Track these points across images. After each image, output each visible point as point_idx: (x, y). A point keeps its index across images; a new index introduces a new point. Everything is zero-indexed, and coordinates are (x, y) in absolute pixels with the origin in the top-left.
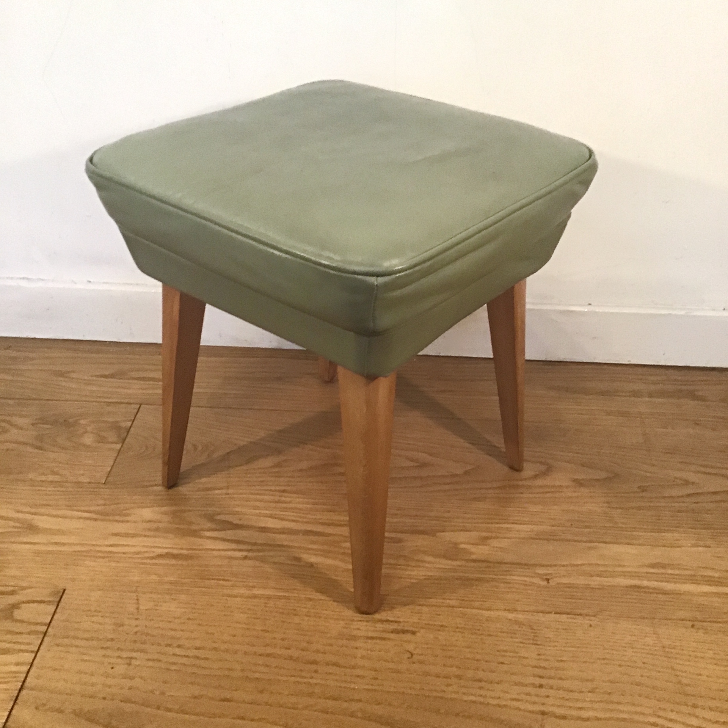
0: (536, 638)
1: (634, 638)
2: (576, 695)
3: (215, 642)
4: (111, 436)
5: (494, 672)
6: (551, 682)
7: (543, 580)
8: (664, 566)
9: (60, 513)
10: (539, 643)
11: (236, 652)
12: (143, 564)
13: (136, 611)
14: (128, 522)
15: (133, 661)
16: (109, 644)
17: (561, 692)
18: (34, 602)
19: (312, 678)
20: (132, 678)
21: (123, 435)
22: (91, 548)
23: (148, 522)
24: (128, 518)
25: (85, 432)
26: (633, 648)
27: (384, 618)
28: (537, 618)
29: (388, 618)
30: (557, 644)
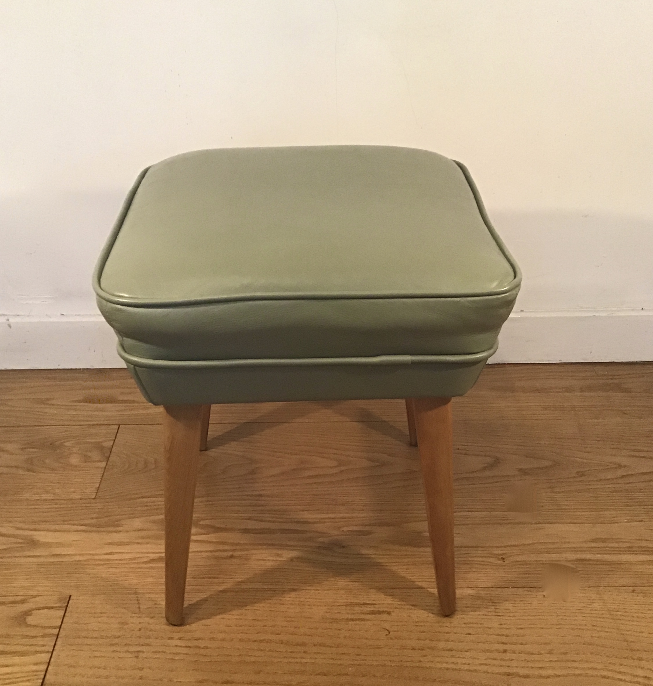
0: (497, 610)
1: (582, 605)
2: (537, 657)
3: (212, 633)
4: (95, 455)
5: (463, 642)
6: (514, 647)
7: (499, 559)
8: (604, 540)
9: (57, 527)
10: (499, 614)
11: (232, 640)
12: (139, 568)
13: (138, 610)
14: (120, 531)
15: (141, 655)
16: (116, 641)
17: (522, 655)
18: (43, 608)
19: (302, 658)
20: (141, 669)
21: (107, 455)
22: (90, 557)
23: (139, 530)
24: (120, 529)
25: (71, 454)
26: (582, 613)
27: (362, 602)
28: (497, 593)
29: (365, 602)
30: (516, 614)
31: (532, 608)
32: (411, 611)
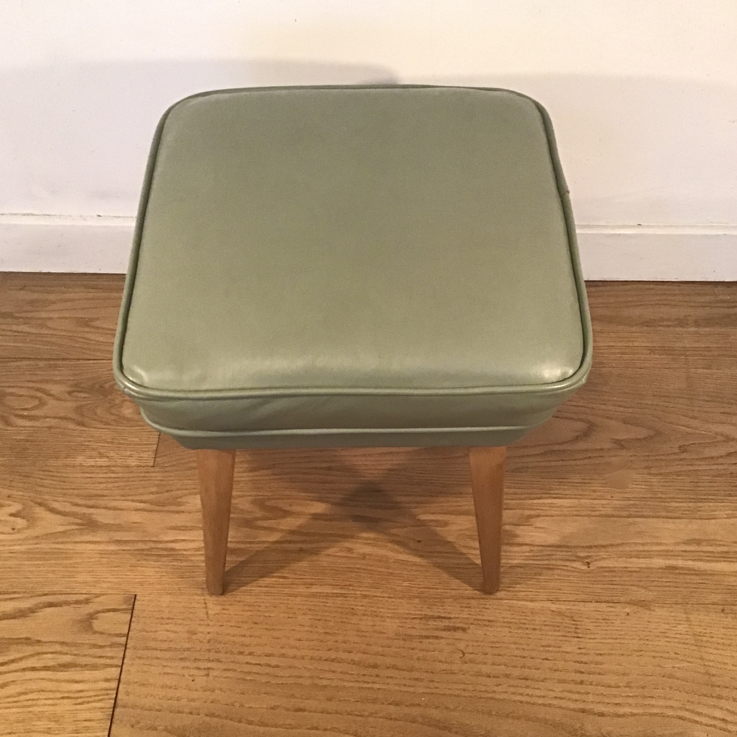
0: (577, 631)
2: (614, 691)
3: (282, 648)
5: (538, 669)
6: (591, 677)
7: (583, 564)
8: (698, 542)
9: (116, 504)
10: (579, 635)
11: (303, 658)
13: (205, 616)
14: (183, 512)
15: (211, 672)
17: (599, 688)
18: (109, 611)
19: (374, 682)
20: (213, 691)
22: (153, 545)
24: (182, 508)
25: (124, 401)
27: (437, 615)
28: (578, 608)
29: (440, 614)
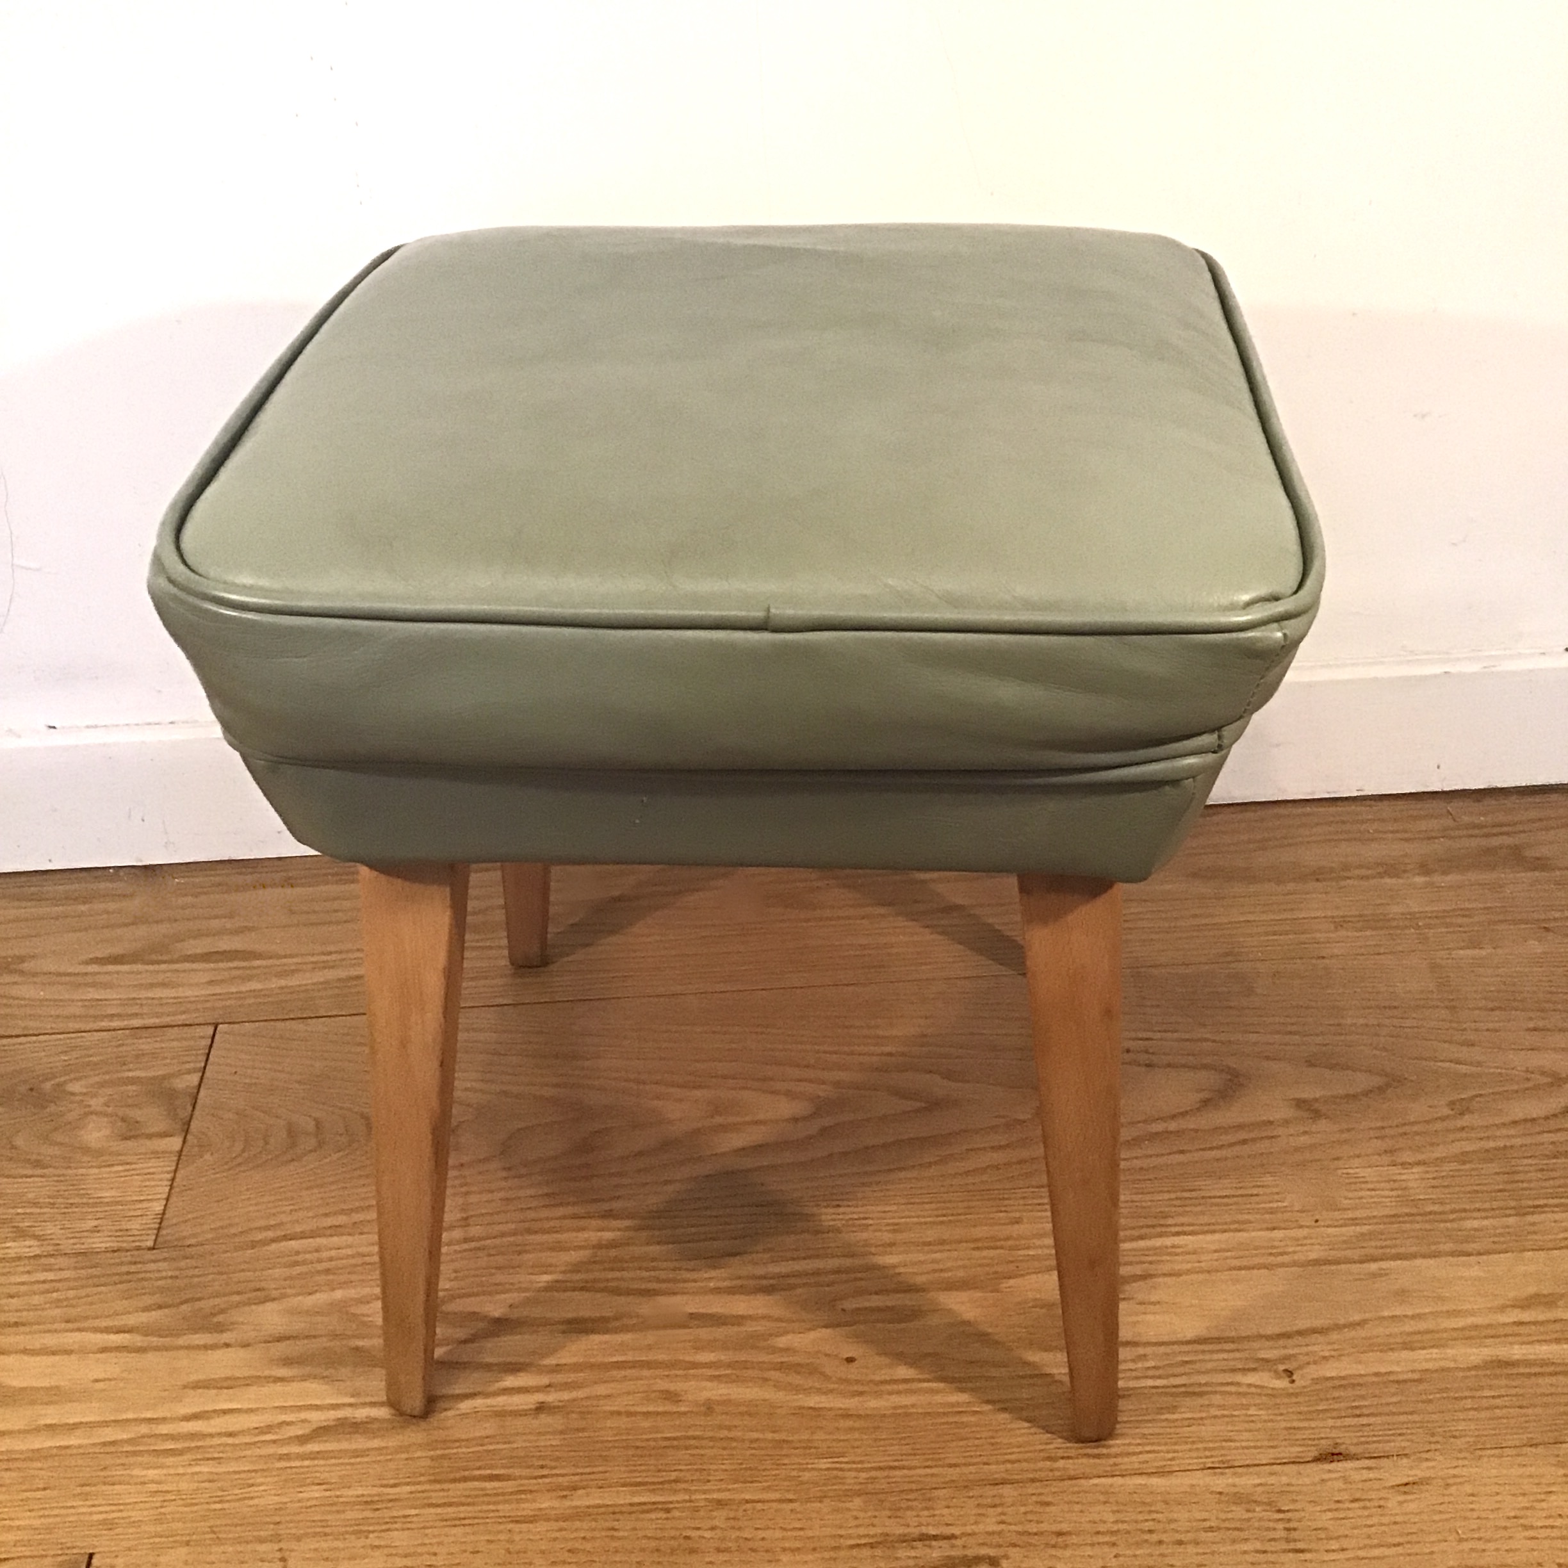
0: (1294, 1535)
1: (1523, 1502)
4: (152, 1116)
7: (1277, 1375)
9: (50, 1340)
10: (1300, 1546)
12: (281, 1457)
14: (227, 1345)
21: (184, 1114)
22: (144, 1429)
23: (280, 1339)
24: (226, 1337)
25: (86, 1114)
26: (1526, 1527)
27: (915, 1531)
28: (1284, 1480)
29: (924, 1530)
30: (1345, 1543)
31: (1385, 1520)
32: (1053, 1552)
